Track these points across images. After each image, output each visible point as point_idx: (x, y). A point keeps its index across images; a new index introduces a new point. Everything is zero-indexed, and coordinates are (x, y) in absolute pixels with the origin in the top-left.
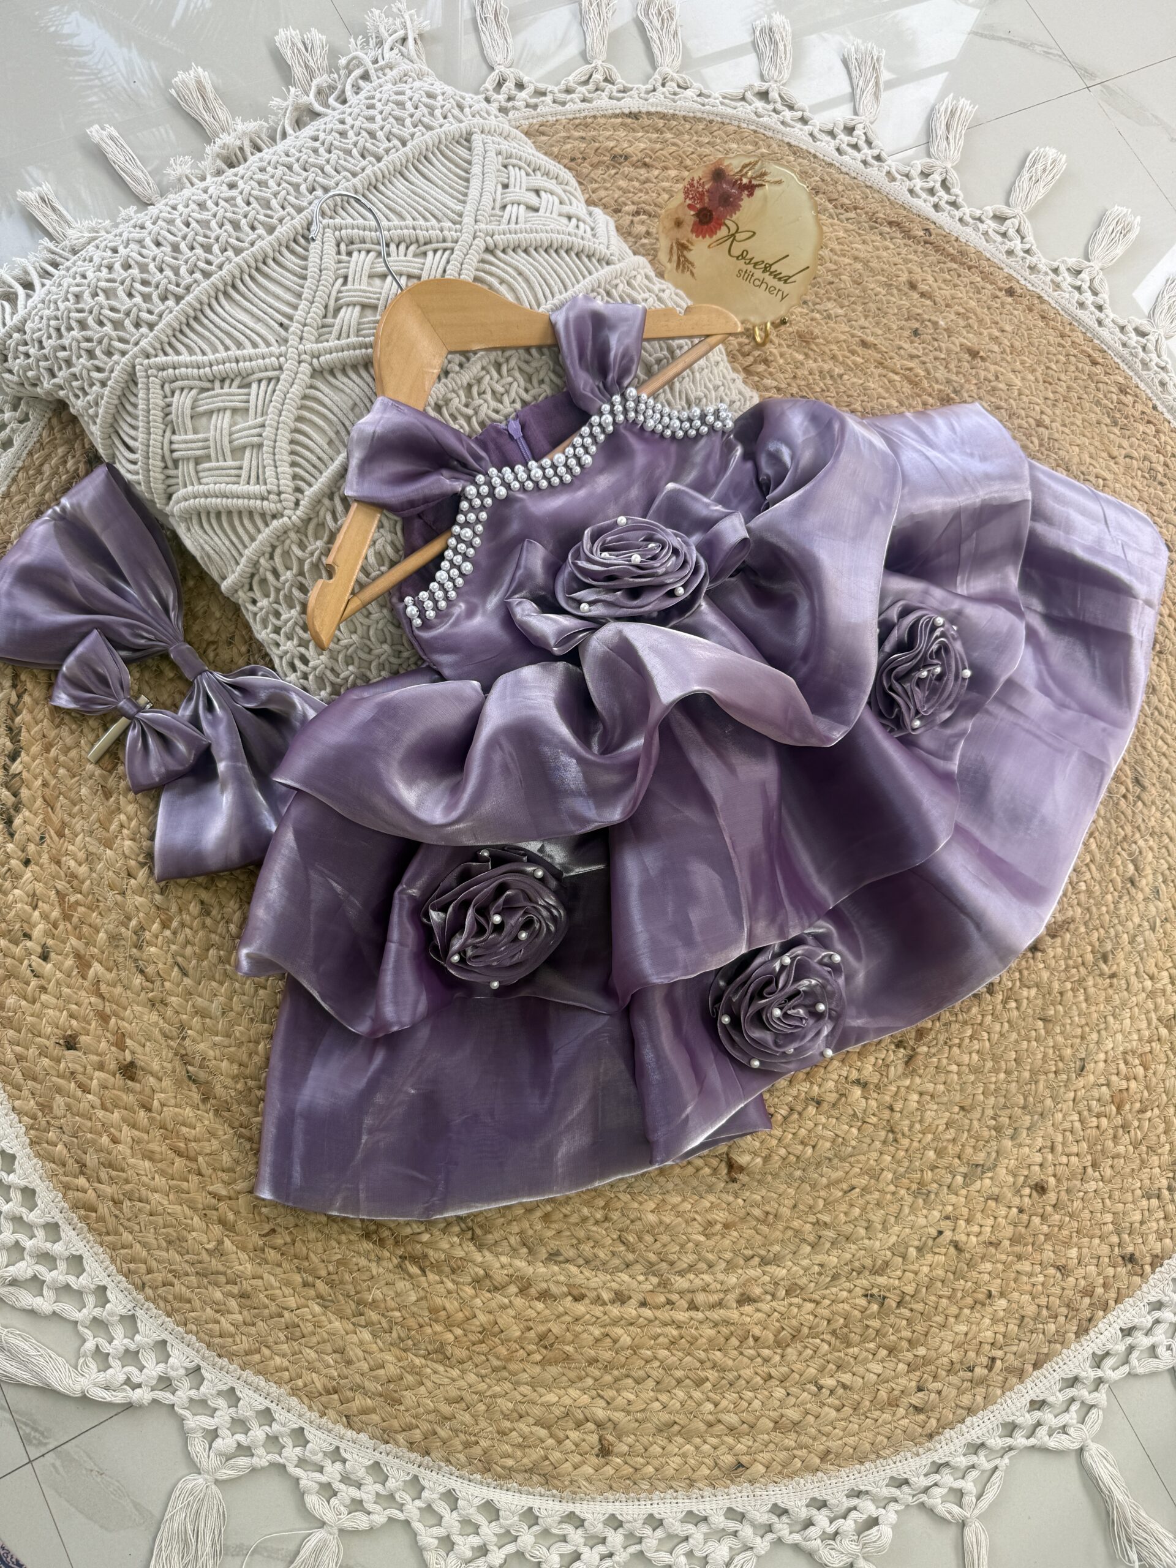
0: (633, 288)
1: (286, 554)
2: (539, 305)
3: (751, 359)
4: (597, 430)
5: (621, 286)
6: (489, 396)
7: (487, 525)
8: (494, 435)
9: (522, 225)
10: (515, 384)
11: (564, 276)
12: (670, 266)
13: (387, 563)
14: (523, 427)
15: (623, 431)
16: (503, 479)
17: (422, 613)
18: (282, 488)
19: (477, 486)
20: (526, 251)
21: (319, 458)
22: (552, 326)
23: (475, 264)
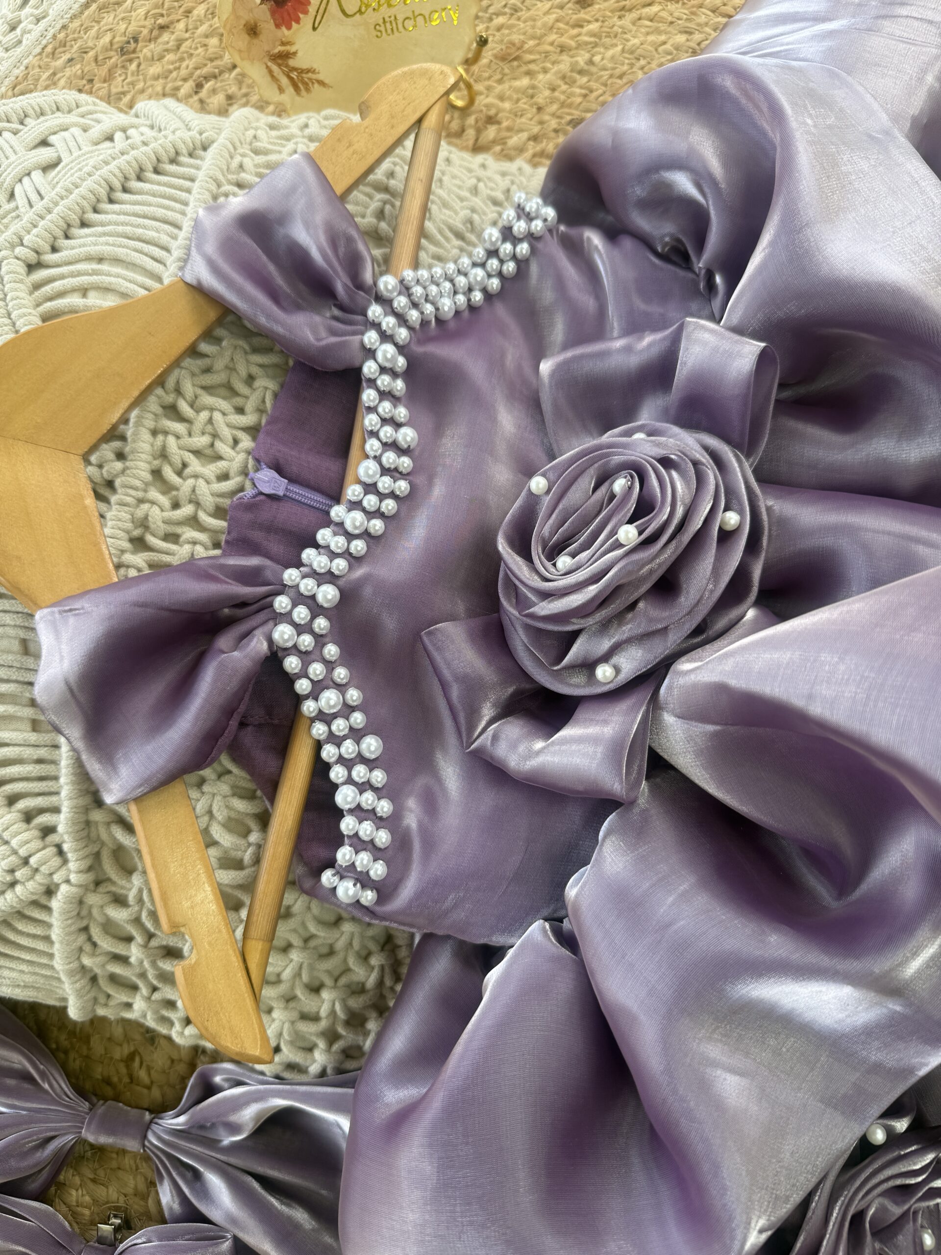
0: (266, 152)
1: (109, 927)
2: (159, 279)
3: (471, 133)
4: (384, 381)
5: (248, 162)
6: (195, 465)
7: (346, 657)
8: (247, 517)
9: (50, 195)
10: (217, 416)
11: (160, 212)
12: (288, 96)
13: (253, 824)
14: (279, 469)
15: (419, 350)
16: (313, 574)
17: (364, 880)
18: (23, 852)
19: (287, 617)
20: (84, 224)
21: (40, 761)
22: (198, 290)
23: (28, 300)
